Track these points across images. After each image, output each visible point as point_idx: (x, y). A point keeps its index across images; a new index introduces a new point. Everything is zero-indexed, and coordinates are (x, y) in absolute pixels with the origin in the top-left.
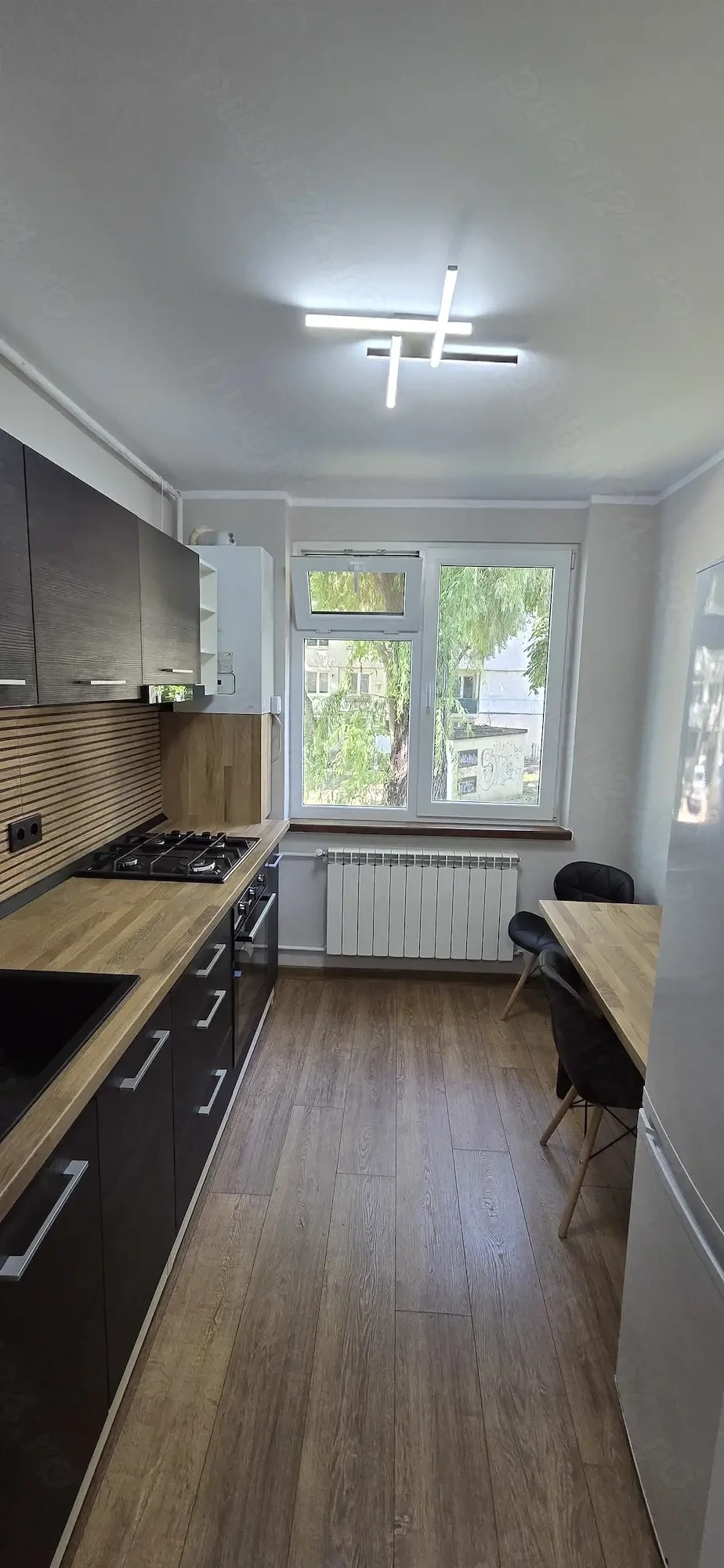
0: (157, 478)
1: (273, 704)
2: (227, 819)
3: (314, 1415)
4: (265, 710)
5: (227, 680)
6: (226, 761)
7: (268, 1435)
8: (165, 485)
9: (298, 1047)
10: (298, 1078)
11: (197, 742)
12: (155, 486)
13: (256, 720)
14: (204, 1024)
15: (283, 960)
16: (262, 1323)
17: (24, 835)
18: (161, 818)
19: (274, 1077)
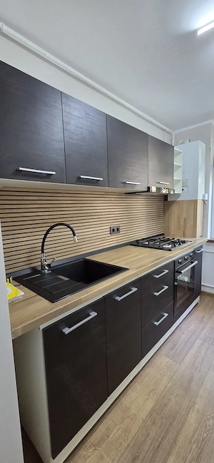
0: (165, 127)
1: (204, 196)
2: (184, 236)
3: (176, 450)
4: (200, 197)
5: (185, 189)
6: (184, 216)
7: (157, 444)
8: (168, 129)
9: (205, 320)
10: (202, 330)
11: (175, 211)
12: (165, 130)
13: (196, 201)
14: (157, 294)
15: (203, 289)
16: (166, 405)
17: (115, 231)
18: (163, 234)
19: (193, 327)
